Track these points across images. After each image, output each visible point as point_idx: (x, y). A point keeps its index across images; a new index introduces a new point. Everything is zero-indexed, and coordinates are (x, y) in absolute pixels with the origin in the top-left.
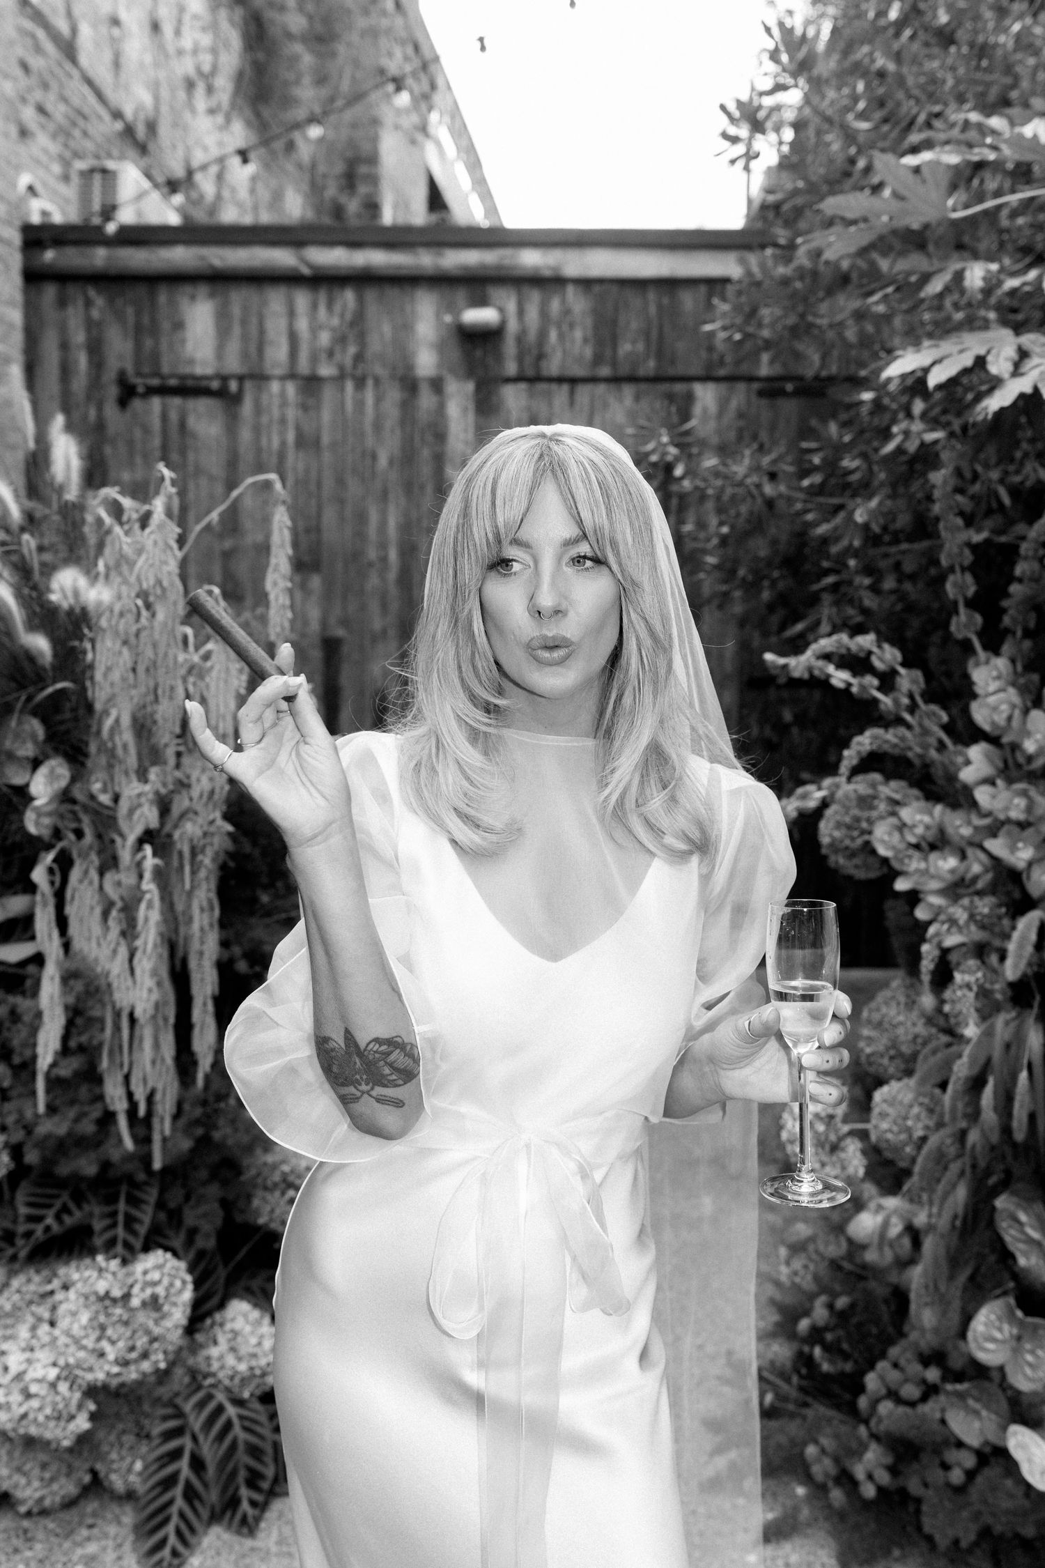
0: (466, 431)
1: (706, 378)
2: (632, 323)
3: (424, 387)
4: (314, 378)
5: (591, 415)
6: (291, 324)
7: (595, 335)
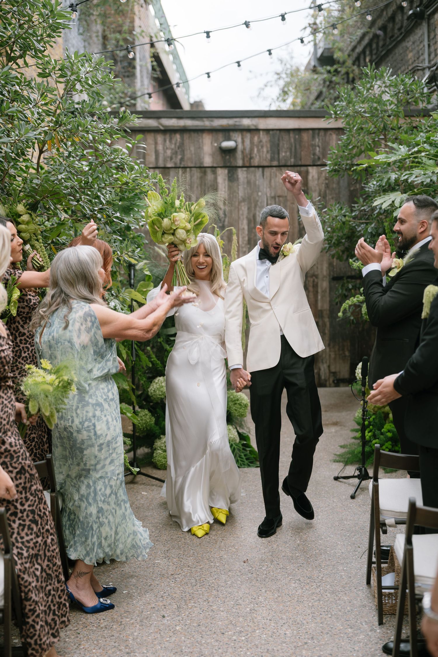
0: (225, 187)
1: (313, 165)
2: (285, 144)
3: (209, 171)
4: (165, 168)
5: (270, 180)
6: (156, 147)
7: (271, 150)
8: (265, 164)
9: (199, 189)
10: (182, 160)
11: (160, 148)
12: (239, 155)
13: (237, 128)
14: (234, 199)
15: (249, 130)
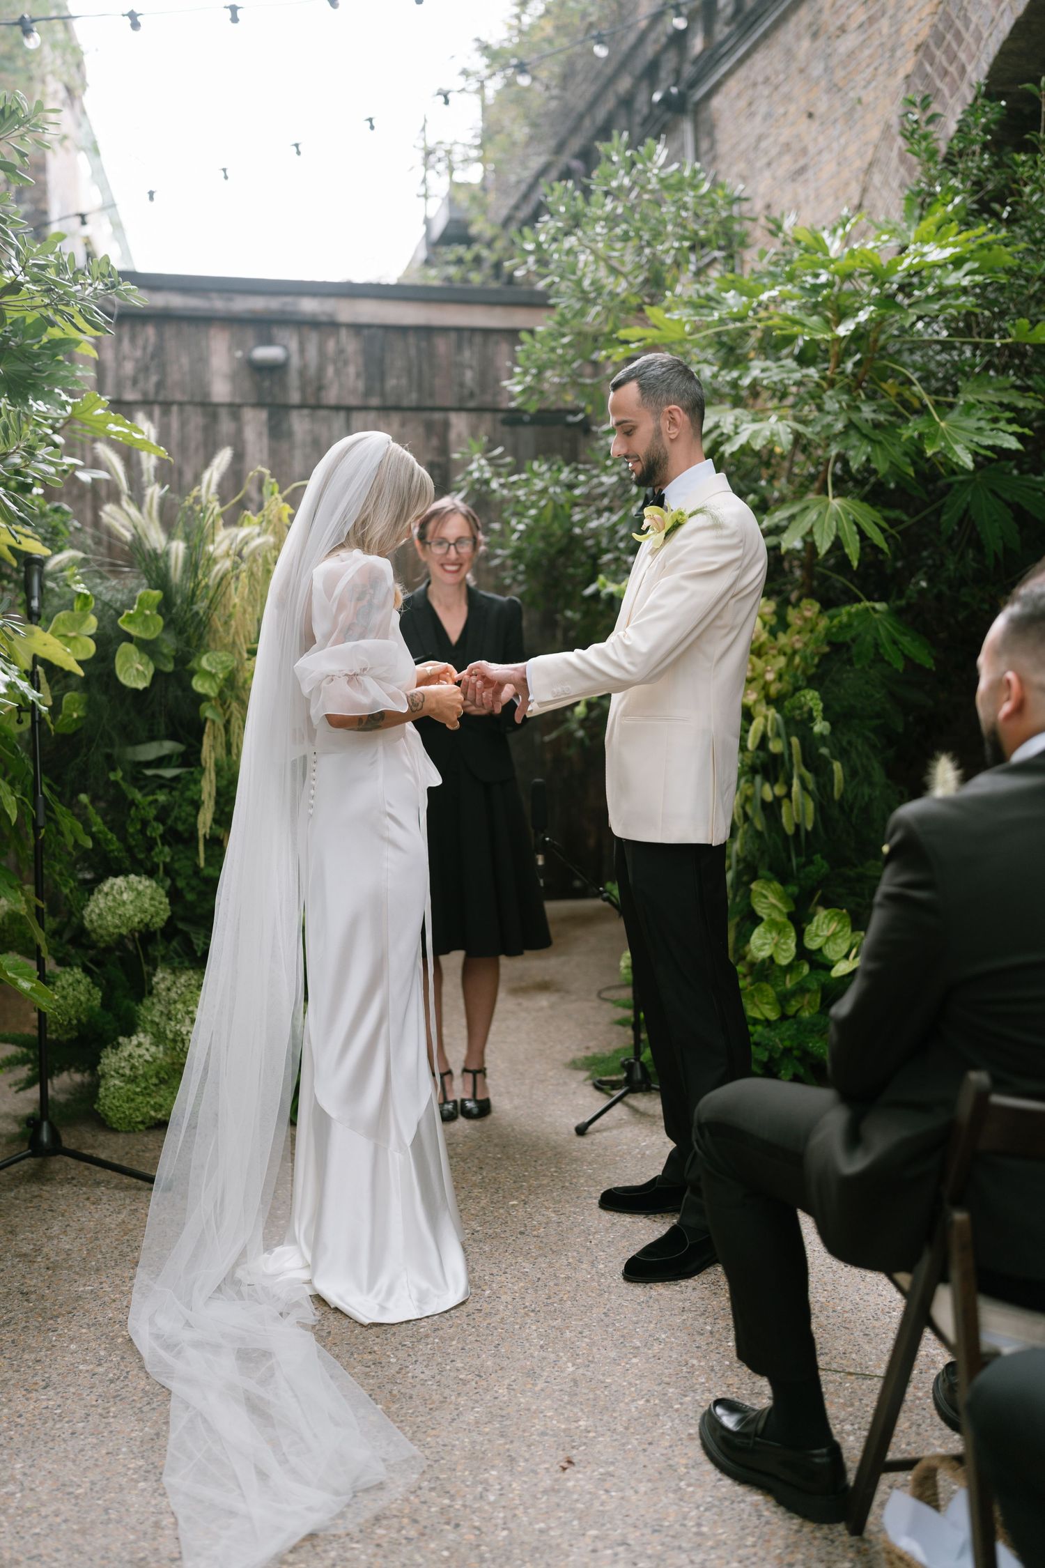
0: (261, 451)
1: (459, 409)
2: (396, 362)
3: (224, 415)
7: (365, 371)
8: (353, 401)
10: (160, 385)
11: (109, 355)
12: (293, 380)
13: (287, 317)
15: (315, 324)
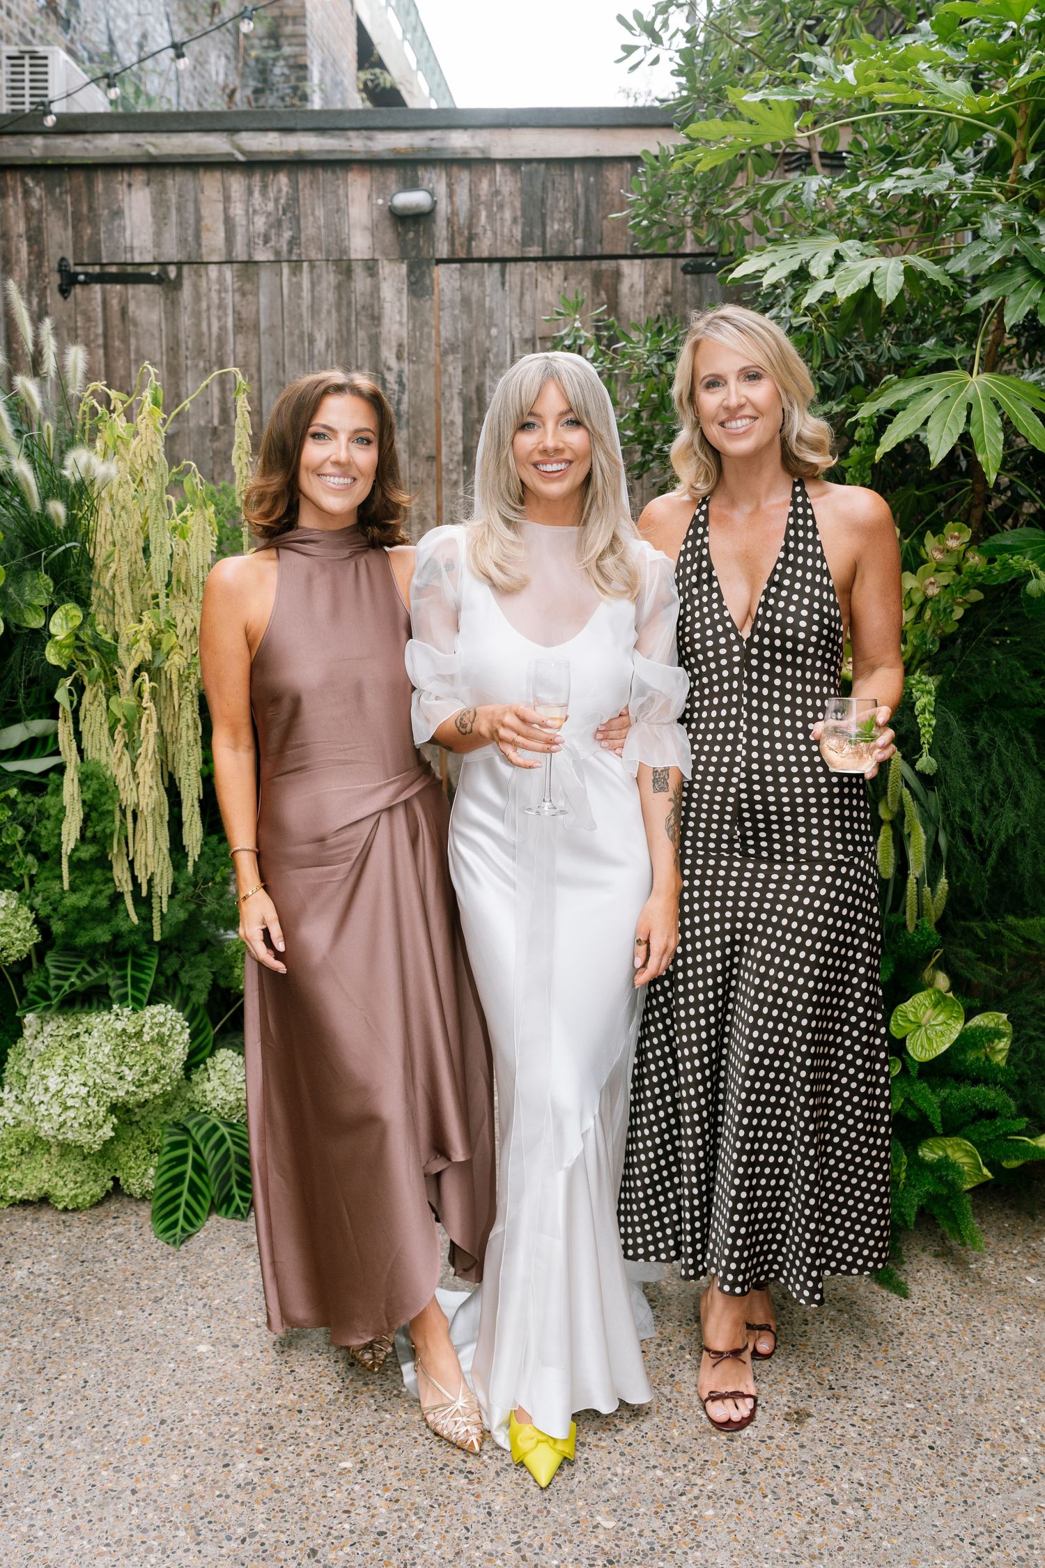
0: (400, 312)
1: (634, 256)
2: (559, 203)
3: (358, 272)
4: (250, 263)
5: (522, 294)
6: (226, 210)
7: (523, 216)
8: (509, 252)
9: (334, 314)
10: (294, 242)
11: (238, 210)
12: (441, 228)
13: (434, 155)
14: (426, 344)
15: (465, 162)
